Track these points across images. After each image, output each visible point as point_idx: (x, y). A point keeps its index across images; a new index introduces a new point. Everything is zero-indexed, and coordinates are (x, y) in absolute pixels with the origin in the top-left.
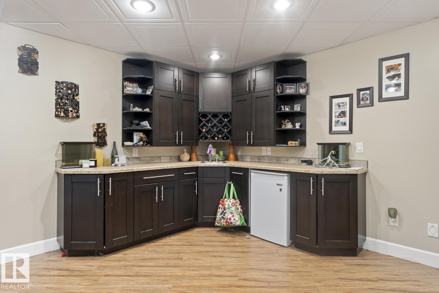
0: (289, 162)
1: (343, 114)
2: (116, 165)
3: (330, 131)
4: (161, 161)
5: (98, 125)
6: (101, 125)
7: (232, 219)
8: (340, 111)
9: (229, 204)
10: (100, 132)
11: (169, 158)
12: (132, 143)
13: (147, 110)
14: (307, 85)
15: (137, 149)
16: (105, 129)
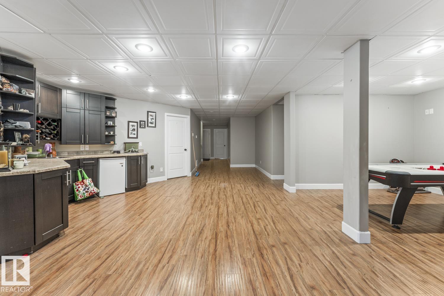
0: (103, 153)
1: (134, 130)
3: (128, 137)
8: (133, 128)
12: (16, 143)
14: (116, 112)
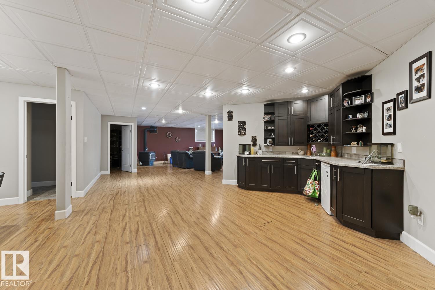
1: (390, 117)
2: (258, 155)
3: (383, 132)
4: (286, 154)
5: (253, 137)
6: (254, 137)
7: (308, 191)
8: (388, 114)
9: (309, 182)
10: (253, 140)
11: (292, 153)
12: (266, 144)
13: (273, 128)
15: (272, 148)
16: (256, 138)
